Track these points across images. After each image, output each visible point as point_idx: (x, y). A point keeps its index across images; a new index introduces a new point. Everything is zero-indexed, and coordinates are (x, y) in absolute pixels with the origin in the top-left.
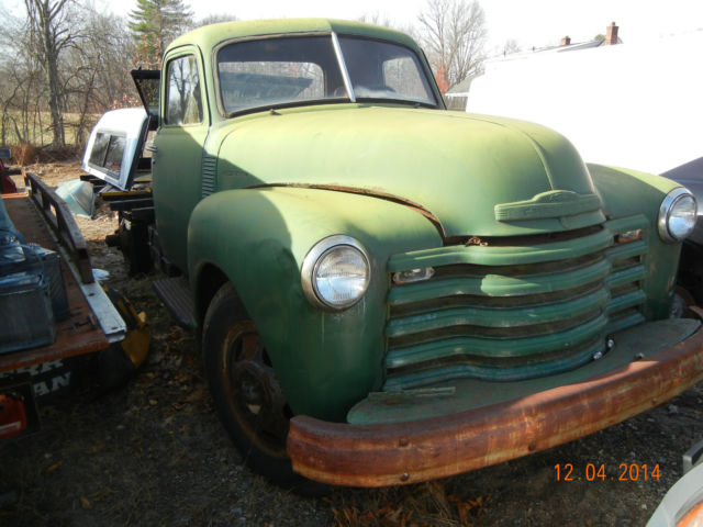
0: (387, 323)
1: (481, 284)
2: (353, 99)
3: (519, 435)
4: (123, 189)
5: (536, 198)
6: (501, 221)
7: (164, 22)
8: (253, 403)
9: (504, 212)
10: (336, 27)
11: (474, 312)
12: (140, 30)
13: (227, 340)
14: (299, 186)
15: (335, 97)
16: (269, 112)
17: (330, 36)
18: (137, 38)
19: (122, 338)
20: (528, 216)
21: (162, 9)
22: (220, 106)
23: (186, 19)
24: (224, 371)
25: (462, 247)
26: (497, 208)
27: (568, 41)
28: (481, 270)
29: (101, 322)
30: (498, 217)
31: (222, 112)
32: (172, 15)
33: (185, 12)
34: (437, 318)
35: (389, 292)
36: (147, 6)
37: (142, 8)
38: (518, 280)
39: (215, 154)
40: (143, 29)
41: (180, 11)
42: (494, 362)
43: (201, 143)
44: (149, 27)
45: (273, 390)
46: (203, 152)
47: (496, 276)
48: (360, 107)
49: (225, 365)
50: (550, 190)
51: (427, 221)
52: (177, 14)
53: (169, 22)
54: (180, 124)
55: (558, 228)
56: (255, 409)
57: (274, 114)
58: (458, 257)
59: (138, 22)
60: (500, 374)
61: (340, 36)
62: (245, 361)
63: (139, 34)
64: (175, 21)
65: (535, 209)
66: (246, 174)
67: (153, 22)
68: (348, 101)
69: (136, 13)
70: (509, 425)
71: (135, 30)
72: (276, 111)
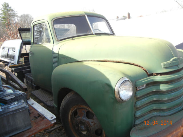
0: (135, 103)
1: (160, 87)
2: (94, 34)
3: (181, 133)
4: (16, 64)
5: (171, 60)
6: (164, 68)
7: (10, 16)
8: (84, 131)
9: (165, 65)
10: (86, 13)
11: (157, 96)
12: (3, 18)
13: (71, 111)
14: (91, 61)
15: (88, 33)
16: (71, 39)
17: (85, 16)
18: (2, 20)
19: (56, 121)
20: (171, 65)
21: (9, 12)
22: (56, 38)
23: (16, 15)
24: (69, 120)
25: (153, 76)
26: (162, 64)
27: (118, 17)
28: (158, 83)
29: (44, 115)
30: (163, 67)
31: (57, 40)
32: (12, 14)
33: (16, 13)
34: (148, 99)
35: (136, 93)
36: (4, 12)
37: (3, 12)
38: (169, 85)
39: (57, 52)
40: (4, 18)
41: (14, 13)
42: (163, 110)
43: (51, 49)
44: (5, 17)
45: (91, 126)
46: (53, 52)
47: (163, 84)
48: (96, 36)
49: (70, 119)
50: (174, 57)
51: (143, 70)
52: (13, 14)
53: (12, 16)
54: (40, 44)
55: (178, 68)
56: (85, 133)
57: (73, 39)
58: (152, 80)
59: (2, 16)
60: (166, 114)
61: (88, 16)
62: (80, 118)
63: (2, 19)
64: (13, 16)
65: (172, 63)
66: (70, 58)
67: (7, 16)
68: (93, 34)
69: (1, 14)
70: (178, 131)
71: (1, 18)
72: (73, 38)
